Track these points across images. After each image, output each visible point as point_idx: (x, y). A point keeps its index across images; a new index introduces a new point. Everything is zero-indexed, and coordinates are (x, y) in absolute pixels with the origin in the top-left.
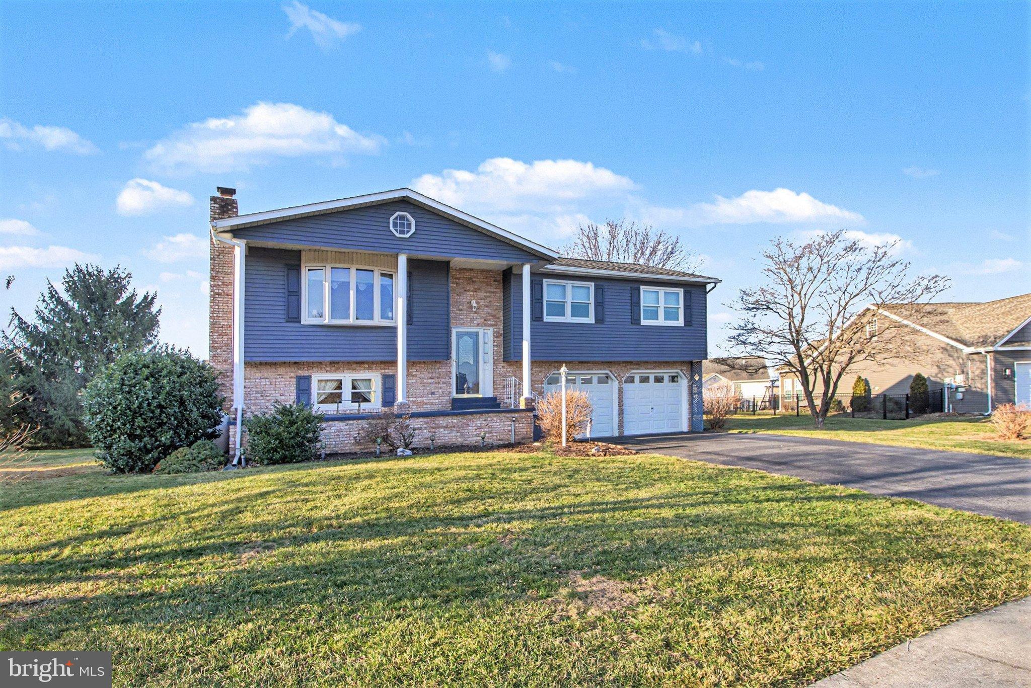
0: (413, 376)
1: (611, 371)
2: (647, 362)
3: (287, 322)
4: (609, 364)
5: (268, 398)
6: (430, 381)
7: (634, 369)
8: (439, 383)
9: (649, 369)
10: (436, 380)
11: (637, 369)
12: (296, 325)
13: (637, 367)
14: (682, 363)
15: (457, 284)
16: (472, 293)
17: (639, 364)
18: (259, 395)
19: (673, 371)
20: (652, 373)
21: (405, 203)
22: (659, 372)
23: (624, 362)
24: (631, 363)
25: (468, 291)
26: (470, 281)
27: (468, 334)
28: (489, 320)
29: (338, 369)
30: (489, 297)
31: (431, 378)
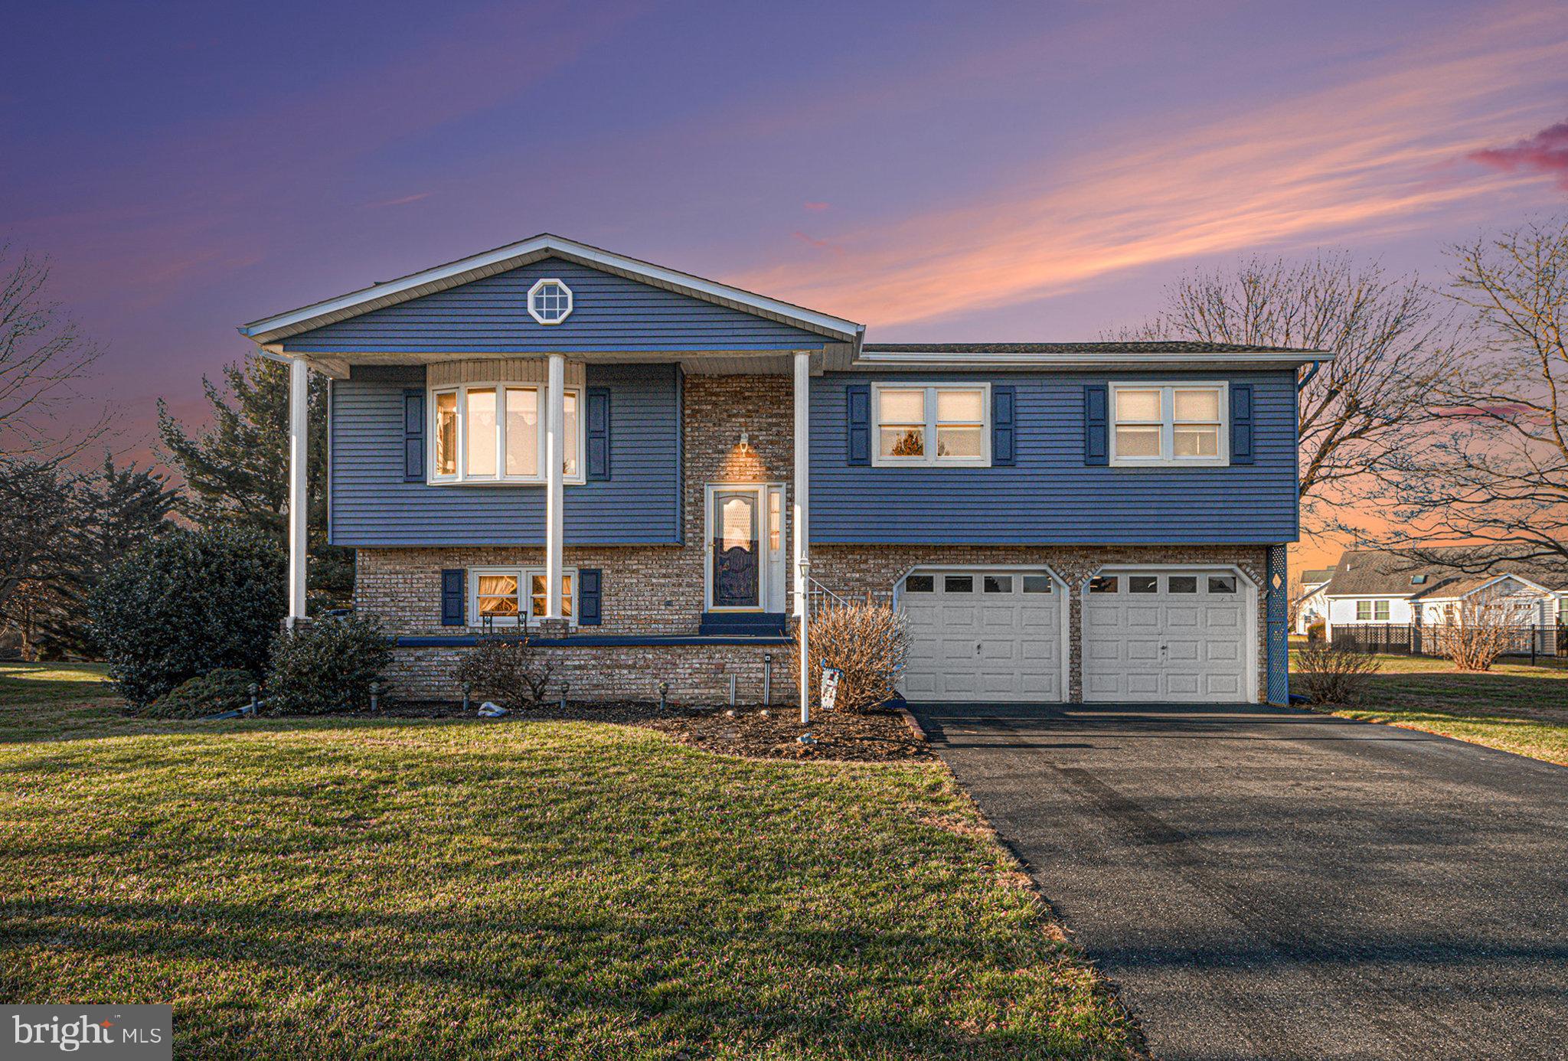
0: (633, 571)
1: (1051, 567)
2: (1145, 548)
3: (406, 482)
4: (1044, 551)
5: (401, 604)
6: (662, 581)
7: (1106, 562)
8: (680, 585)
9: (1147, 562)
10: (674, 580)
11: (1118, 562)
12: (419, 487)
13: (1118, 557)
14: (1243, 549)
15: (715, 404)
16: (743, 420)
17: (1121, 552)
18: (388, 599)
19: (1220, 569)
20: (1163, 571)
21: (552, 262)
22: (1182, 568)
23: (1081, 548)
24: (1103, 549)
25: (735, 416)
26: (739, 397)
27: (737, 495)
28: (777, 468)
29: (507, 558)
30: (778, 425)
31: (665, 576)
